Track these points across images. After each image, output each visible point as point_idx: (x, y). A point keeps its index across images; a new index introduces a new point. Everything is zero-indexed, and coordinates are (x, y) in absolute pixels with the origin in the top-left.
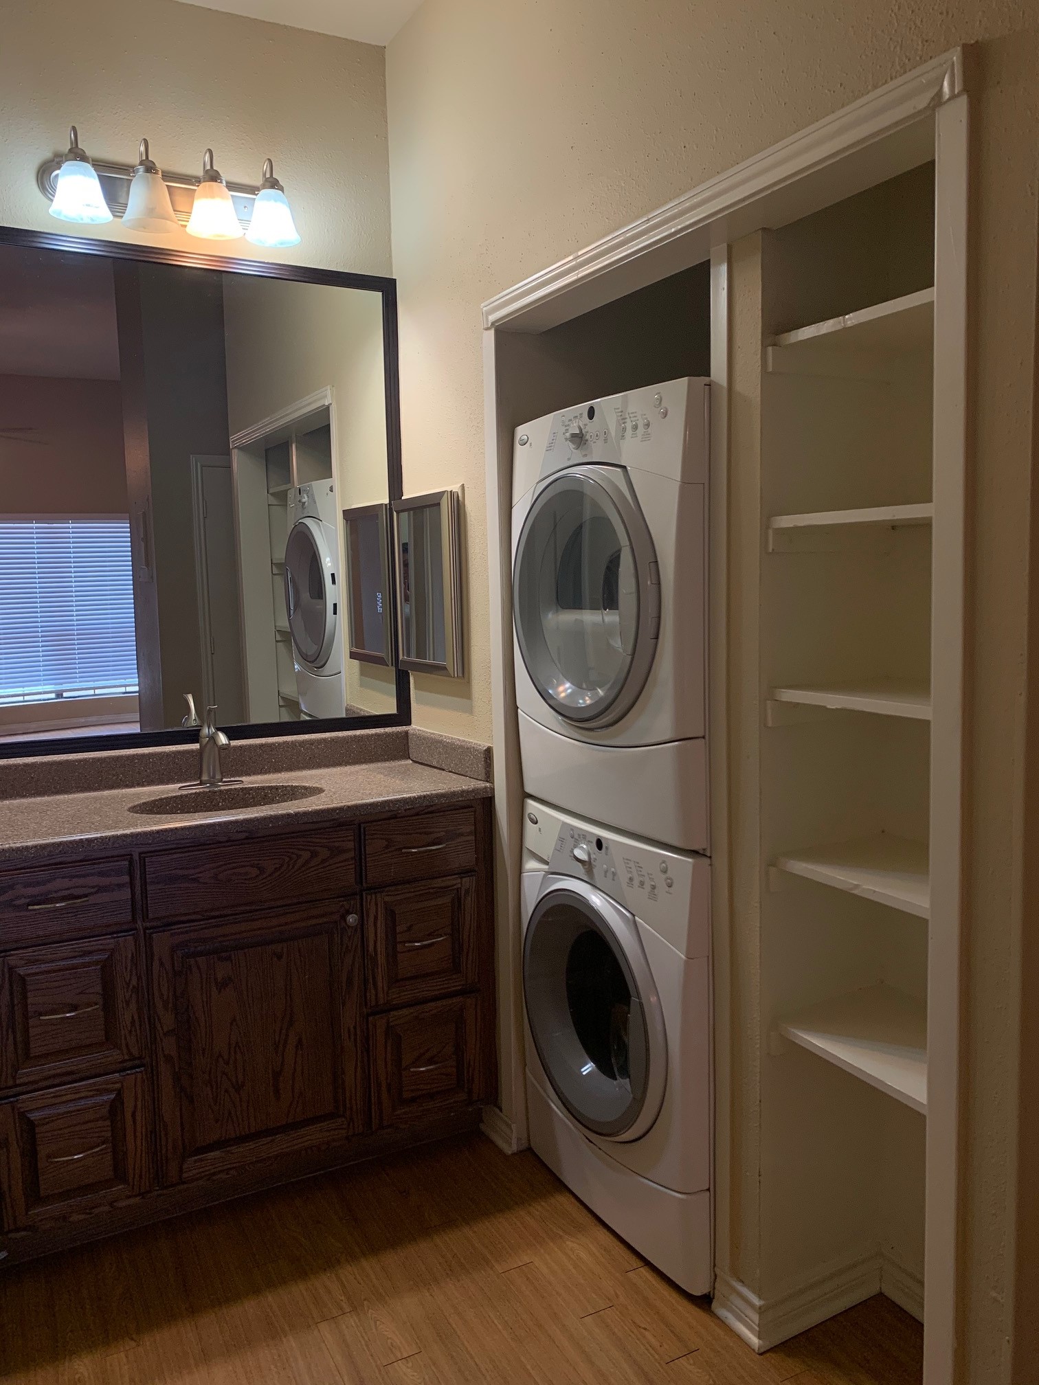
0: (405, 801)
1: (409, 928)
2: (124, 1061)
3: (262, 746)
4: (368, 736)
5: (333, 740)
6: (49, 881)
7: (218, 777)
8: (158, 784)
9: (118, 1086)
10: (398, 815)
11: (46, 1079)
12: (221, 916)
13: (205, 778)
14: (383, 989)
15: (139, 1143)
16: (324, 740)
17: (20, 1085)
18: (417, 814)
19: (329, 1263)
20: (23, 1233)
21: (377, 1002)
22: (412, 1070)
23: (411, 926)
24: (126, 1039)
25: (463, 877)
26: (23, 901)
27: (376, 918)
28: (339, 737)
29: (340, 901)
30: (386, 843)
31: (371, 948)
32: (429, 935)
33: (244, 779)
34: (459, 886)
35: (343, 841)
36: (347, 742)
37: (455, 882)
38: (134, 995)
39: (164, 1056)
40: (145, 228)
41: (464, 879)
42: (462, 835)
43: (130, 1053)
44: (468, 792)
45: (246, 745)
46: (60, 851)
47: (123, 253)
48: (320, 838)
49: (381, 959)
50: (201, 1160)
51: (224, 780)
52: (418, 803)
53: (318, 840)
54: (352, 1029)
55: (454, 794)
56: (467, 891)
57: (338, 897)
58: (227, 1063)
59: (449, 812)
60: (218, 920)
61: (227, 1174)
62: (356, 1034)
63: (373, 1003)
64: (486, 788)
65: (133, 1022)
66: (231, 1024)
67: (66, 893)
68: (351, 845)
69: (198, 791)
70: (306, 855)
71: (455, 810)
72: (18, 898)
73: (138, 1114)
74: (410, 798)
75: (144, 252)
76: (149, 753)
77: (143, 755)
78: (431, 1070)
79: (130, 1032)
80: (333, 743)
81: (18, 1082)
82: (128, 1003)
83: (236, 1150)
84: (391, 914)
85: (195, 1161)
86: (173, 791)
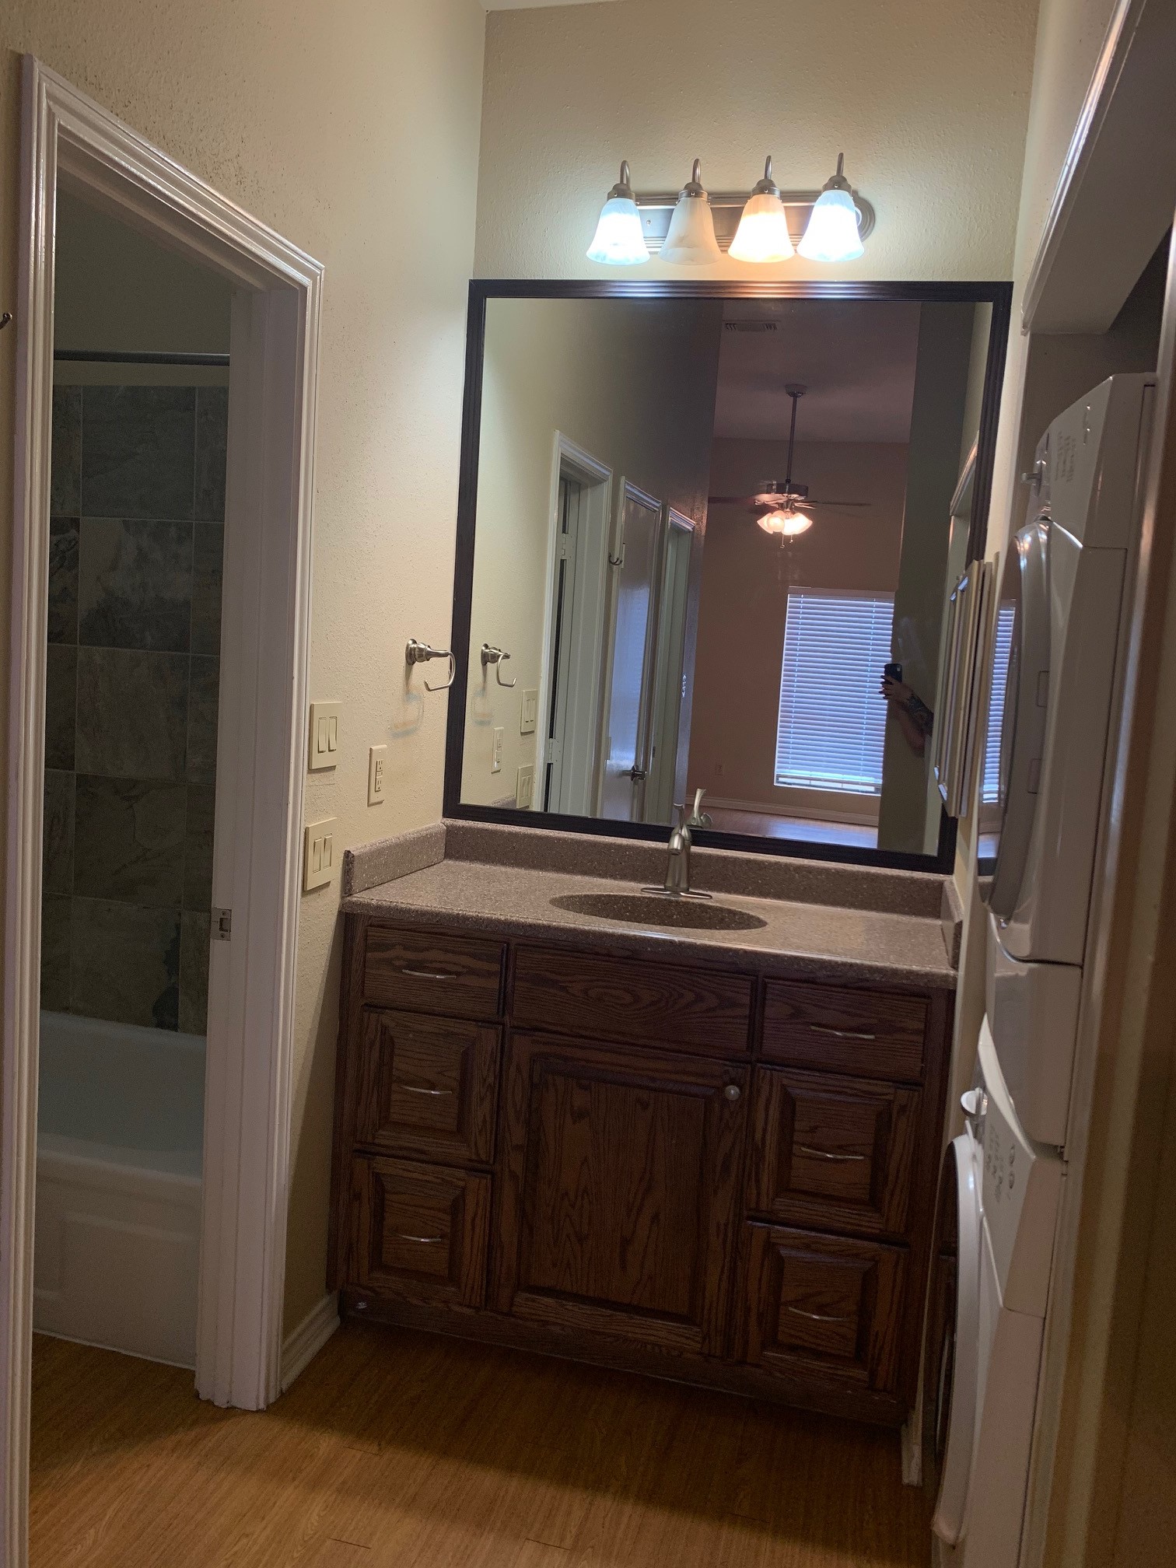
0: (822, 964)
1: (814, 1129)
2: (470, 1160)
3: (749, 861)
4: (886, 877)
5: (838, 872)
6: (427, 949)
7: (684, 885)
8: (630, 880)
9: (462, 1184)
10: (818, 981)
11: (401, 1148)
12: (591, 1038)
13: (669, 884)
14: (768, 1194)
15: (475, 1251)
16: (827, 871)
17: (379, 1145)
18: (845, 986)
19: (597, 1484)
20: (368, 1292)
21: (757, 1203)
22: (791, 1309)
23: (816, 1127)
24: (476, 1137)
25: (899, 1088)
26: (402, 963)
27: (768, 1101)
28: (845, 871)
29: (725, 1065)
30: (793, 1011)
31: (758, 1136)
32: (840, 1147)
33: (714, 894)
34: (891, 1097)
35: (738, 993)
36: (856, 879)
37: (885, 1091)
38: (488, 1094)
39: (510, 1171)
40: (693, 260)
41: (899, 1091)
42: (903, 1030)
43: (478, 1154)
44: (918, 974)
45: (731, 857)
46: (437, 921)
47: (684, 292)
48: (709, 981)
49: (770, 1155)
50: (533, 1301)
51: (691, 890)
52: (840, 971)
53: (706, 983)
54: (722, 1227)
55: (895, 972)
56: (903, 1109)
57: (725, 1060)
58: (573, 1206)
59: (889, 996)
60: (586, 1041)
61: (563, 1329)
62: (726, 1235)
63: (753, 1205)
64: (947, 976)
65: (484, 1121)
66: (582, 1164)
67: (438, 965)
68: (746, 1000)
69: (653, 896)
70: (690, 996)
71: (904, 995)
72: (398, 958)
73: (478, 1221)
74: (830, 962)
75: (706, 287)
76: (627, 845)
77: (620, 846)
78: (827, 1322)
79: (480, 1132)
80: (837, 876)
81: (376, 1141)
82: (482, 1099)
83: (570, 1308)
84: (789, 1103)
85: (527, 1299)
86: (633, 890)
